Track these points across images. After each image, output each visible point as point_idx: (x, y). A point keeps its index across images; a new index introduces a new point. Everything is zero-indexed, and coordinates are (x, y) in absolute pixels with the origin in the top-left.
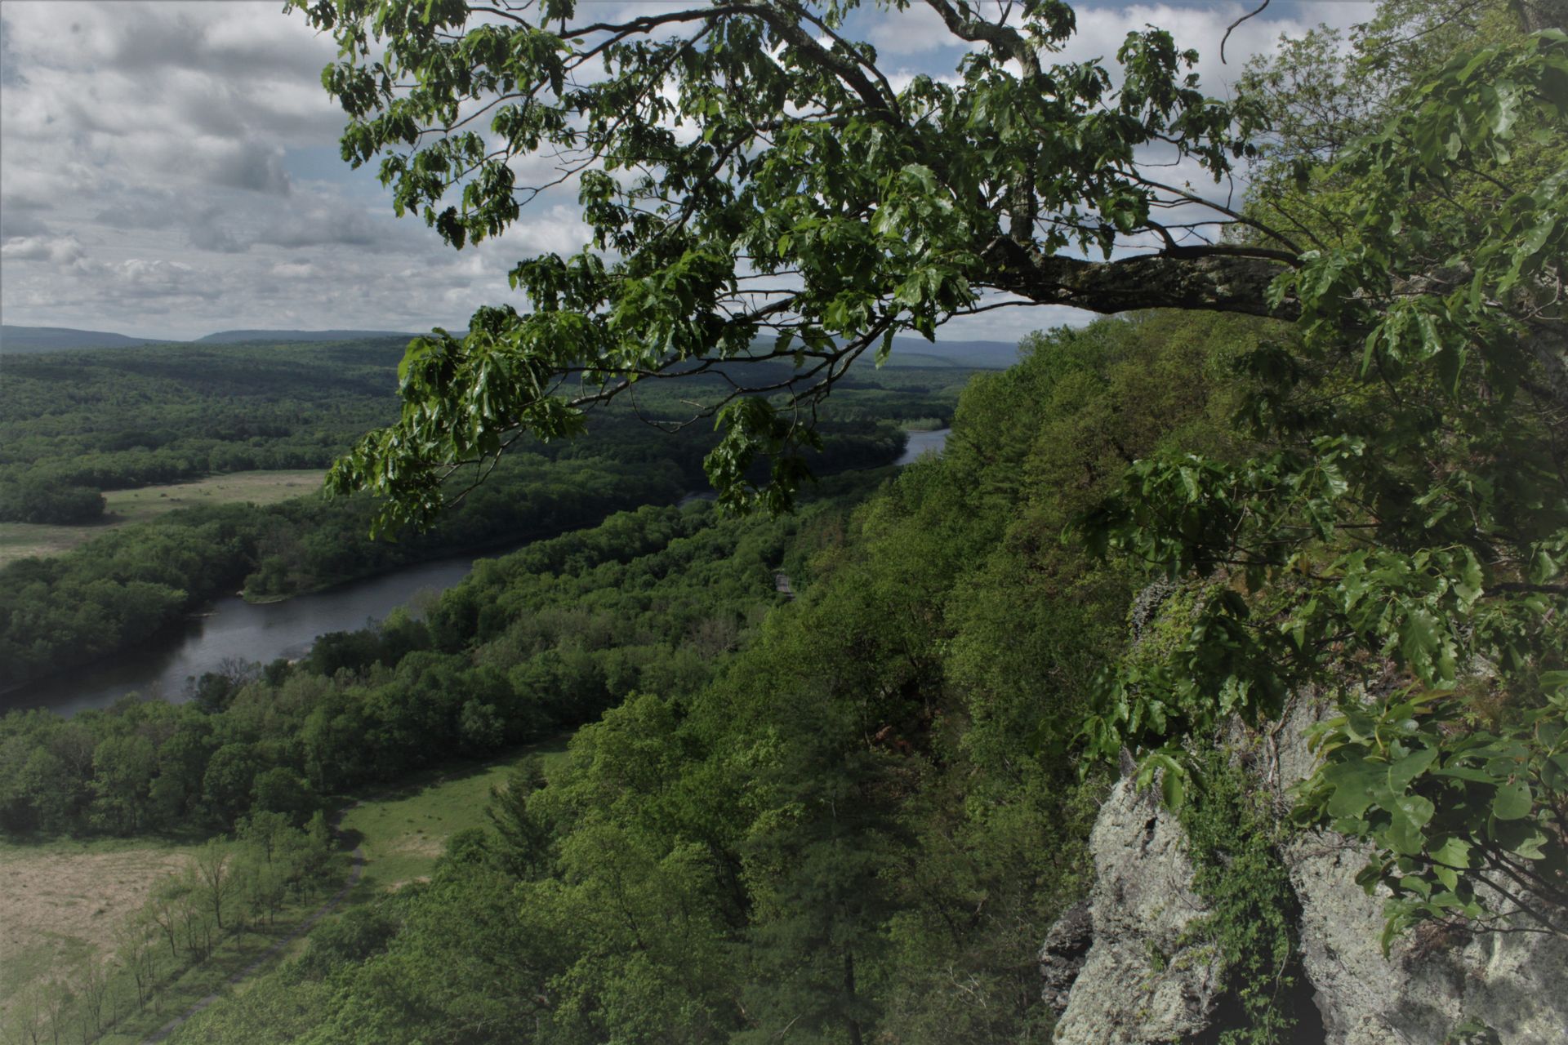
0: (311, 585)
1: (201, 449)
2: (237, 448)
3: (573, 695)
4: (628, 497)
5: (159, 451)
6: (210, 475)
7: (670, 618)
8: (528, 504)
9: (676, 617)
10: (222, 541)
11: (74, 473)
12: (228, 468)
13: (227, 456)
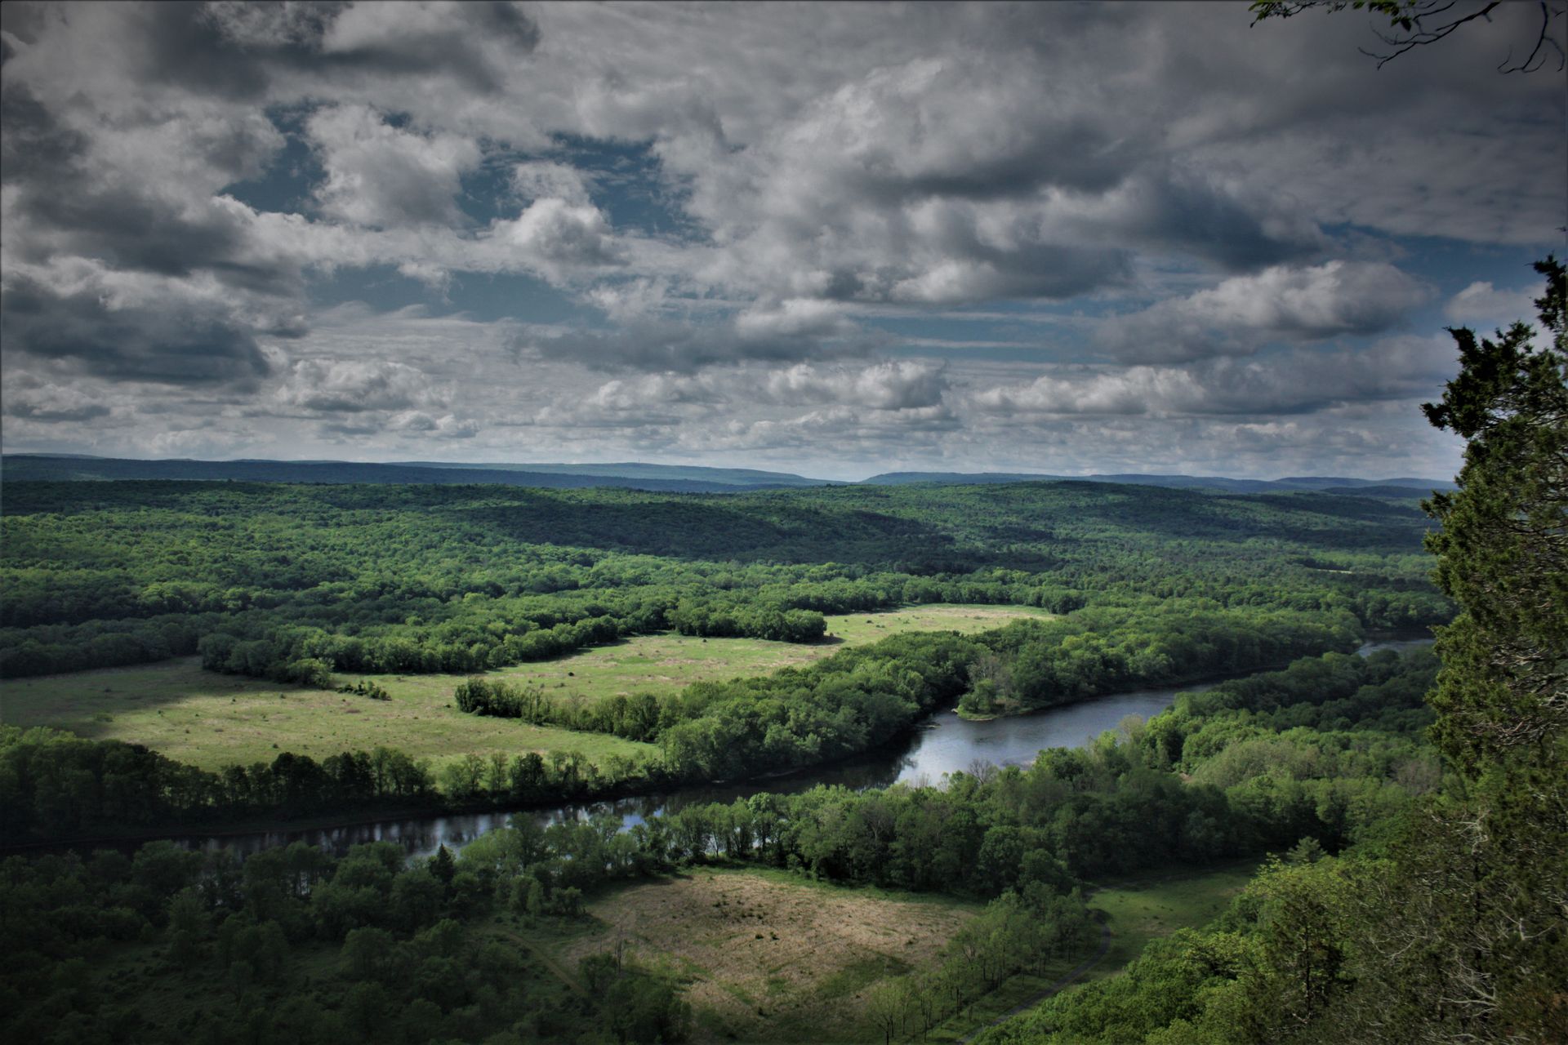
0: (1016, 708)
1: (894, 582)
2: (925, 582)
3: (1285, 818)
4: (1307, 644)
5: (859, 582)
6: (904, 606)
7: (1371, 758)
8: (1210, 646)
9: (1377, 757)
10: (938, 664)
11: (795, 599)
12: (918, 601)
13: (918, 589)
